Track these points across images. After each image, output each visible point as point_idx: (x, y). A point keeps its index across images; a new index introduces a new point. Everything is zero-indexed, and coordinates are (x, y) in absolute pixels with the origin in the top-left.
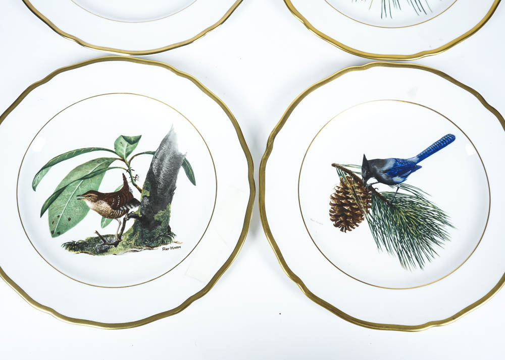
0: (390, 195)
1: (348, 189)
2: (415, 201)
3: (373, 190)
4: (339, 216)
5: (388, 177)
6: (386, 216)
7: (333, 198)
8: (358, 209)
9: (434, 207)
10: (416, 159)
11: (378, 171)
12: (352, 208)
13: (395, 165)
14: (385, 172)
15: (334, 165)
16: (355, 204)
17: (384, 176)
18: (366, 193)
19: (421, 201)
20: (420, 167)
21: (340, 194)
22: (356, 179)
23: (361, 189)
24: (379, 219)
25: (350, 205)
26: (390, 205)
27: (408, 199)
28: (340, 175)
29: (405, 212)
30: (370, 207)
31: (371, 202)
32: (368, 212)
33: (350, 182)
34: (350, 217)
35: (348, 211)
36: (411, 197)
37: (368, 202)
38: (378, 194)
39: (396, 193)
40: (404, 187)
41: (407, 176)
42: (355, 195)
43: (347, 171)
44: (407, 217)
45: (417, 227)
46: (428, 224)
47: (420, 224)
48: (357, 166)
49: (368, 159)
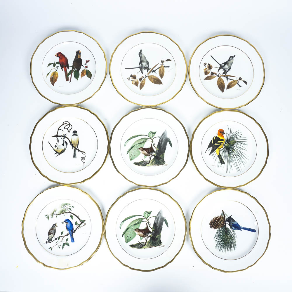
0: (228, 230)
1: (220, 219)
2: (233, 236)
3: (226, 225)
4: (213, 223)
5: (232, 225)
6: (223, 233)
7: (215, 218)
8: (218, 226)
9: (235, 242)
10: (242, 228)
11: (231, 222)
12: (217, 224)
13: (236, 224)
14: (232, 223)
15: (223, 211)
16: (219, 224)
17: (231, 224)
18: (224, 224)
19: (234, 238)
20: (241, 230)
21: (218, 219)
22: (224, 219)
23: (223, 222)
24: (221, 232)
25: (217, 223)
26: (226, 232)
27: (231, 234)
28: (222, 214)
29: (228, 237)
30: (221, 228)
31: (223, 227)
32: (220, 228)
33: (222, 218)
34: (215, 225)
35: (216, 224)
36: (232, 235)
37: (222, 226)
38: (226, 227)
39: (230, 231)
40: (233, 231)
41: (236, 229)
42: (221, 222)
43: (224, 215)
44: (227, 238)
45: (227, 242)
46: (230, 244)
47: (228, 242)
48: (227, 216)
49: (232, 217)
